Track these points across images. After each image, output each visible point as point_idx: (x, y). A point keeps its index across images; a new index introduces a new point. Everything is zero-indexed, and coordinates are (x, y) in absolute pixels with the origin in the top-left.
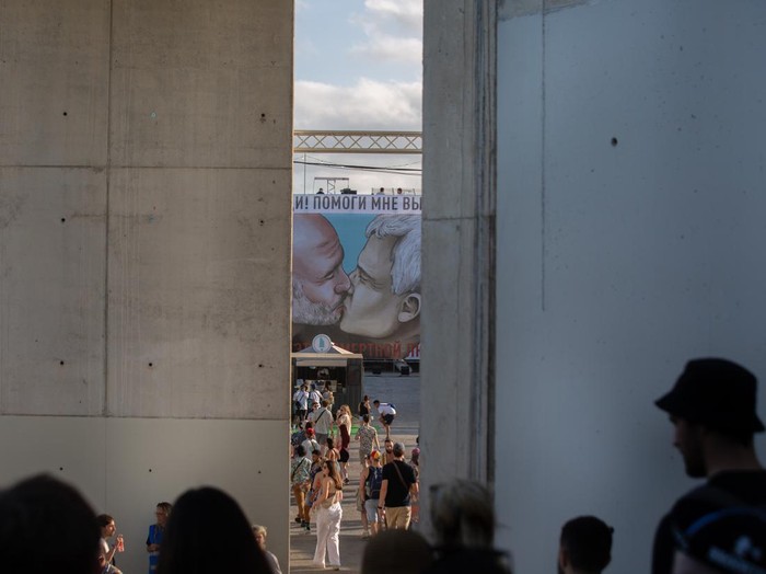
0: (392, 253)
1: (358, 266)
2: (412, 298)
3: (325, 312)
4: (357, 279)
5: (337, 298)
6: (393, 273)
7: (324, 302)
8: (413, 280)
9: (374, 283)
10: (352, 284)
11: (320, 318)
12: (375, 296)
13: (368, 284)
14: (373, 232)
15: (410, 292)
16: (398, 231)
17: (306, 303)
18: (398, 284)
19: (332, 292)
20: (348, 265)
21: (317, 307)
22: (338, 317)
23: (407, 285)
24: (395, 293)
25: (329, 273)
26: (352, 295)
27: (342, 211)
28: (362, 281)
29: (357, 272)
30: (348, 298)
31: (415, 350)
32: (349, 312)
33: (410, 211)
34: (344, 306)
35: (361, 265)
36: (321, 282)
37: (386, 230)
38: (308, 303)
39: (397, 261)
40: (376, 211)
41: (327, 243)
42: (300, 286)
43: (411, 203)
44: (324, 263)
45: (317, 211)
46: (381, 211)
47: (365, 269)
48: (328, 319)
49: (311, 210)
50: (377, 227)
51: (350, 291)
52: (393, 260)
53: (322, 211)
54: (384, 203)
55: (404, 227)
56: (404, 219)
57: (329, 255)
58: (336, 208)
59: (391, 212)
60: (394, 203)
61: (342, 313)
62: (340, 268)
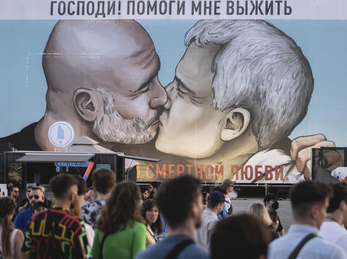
0: (214, 63)
1: (176, 78)
2: (236, 114)
3: (138, 129)
4: (175, 92)
5: (153, 113)
6: (215, 85)
7: (138, 119)
8: (238, 93)
9: (194, 97)
10: (169, 98)
11: (134, 136)
12: (195, 111)
13: (186, 98)
14: (193, 40)
15: (234, 107)
16: (220, 39)
17: (118, 119)
18: (221, 98)
19: (146, 106)
20: (165, 77)
21: (129, 123)
22: (153, 135)
23: (231, 99)
24: (217, 108)
25: (143, 86)
26: (168, 110)
27: (159, 16)
28: (181, 94)
29: (175, 85)
30: (164, 114)
31: (240, 172)
32: (166, 129)
33: (235, 16)
34: (160, 122)
35: (179, 76)
36: (134, 95)
37: (207, 37)
38: (120, 118)
39: (220, 72)
40: (197, 17)
41: (141, 52)
42: (110, 100)
43: (235, 7)
44: (139, 75)
45: (131, 17)
46: (202, 17)
47: (183, 80)
48: (141, 137)
49: (124, 16)
50: (197, 34)
51: (167, 106)
52: (214, 71)
53: (137, 17)
54: (205, 8)
55: (228, 34)
56: (227, 26)
57: (144, 65)
58: (152, 13)
59: (213, 17)
60: (216, 8)
61: (158, 131)
62: (156, 80)
